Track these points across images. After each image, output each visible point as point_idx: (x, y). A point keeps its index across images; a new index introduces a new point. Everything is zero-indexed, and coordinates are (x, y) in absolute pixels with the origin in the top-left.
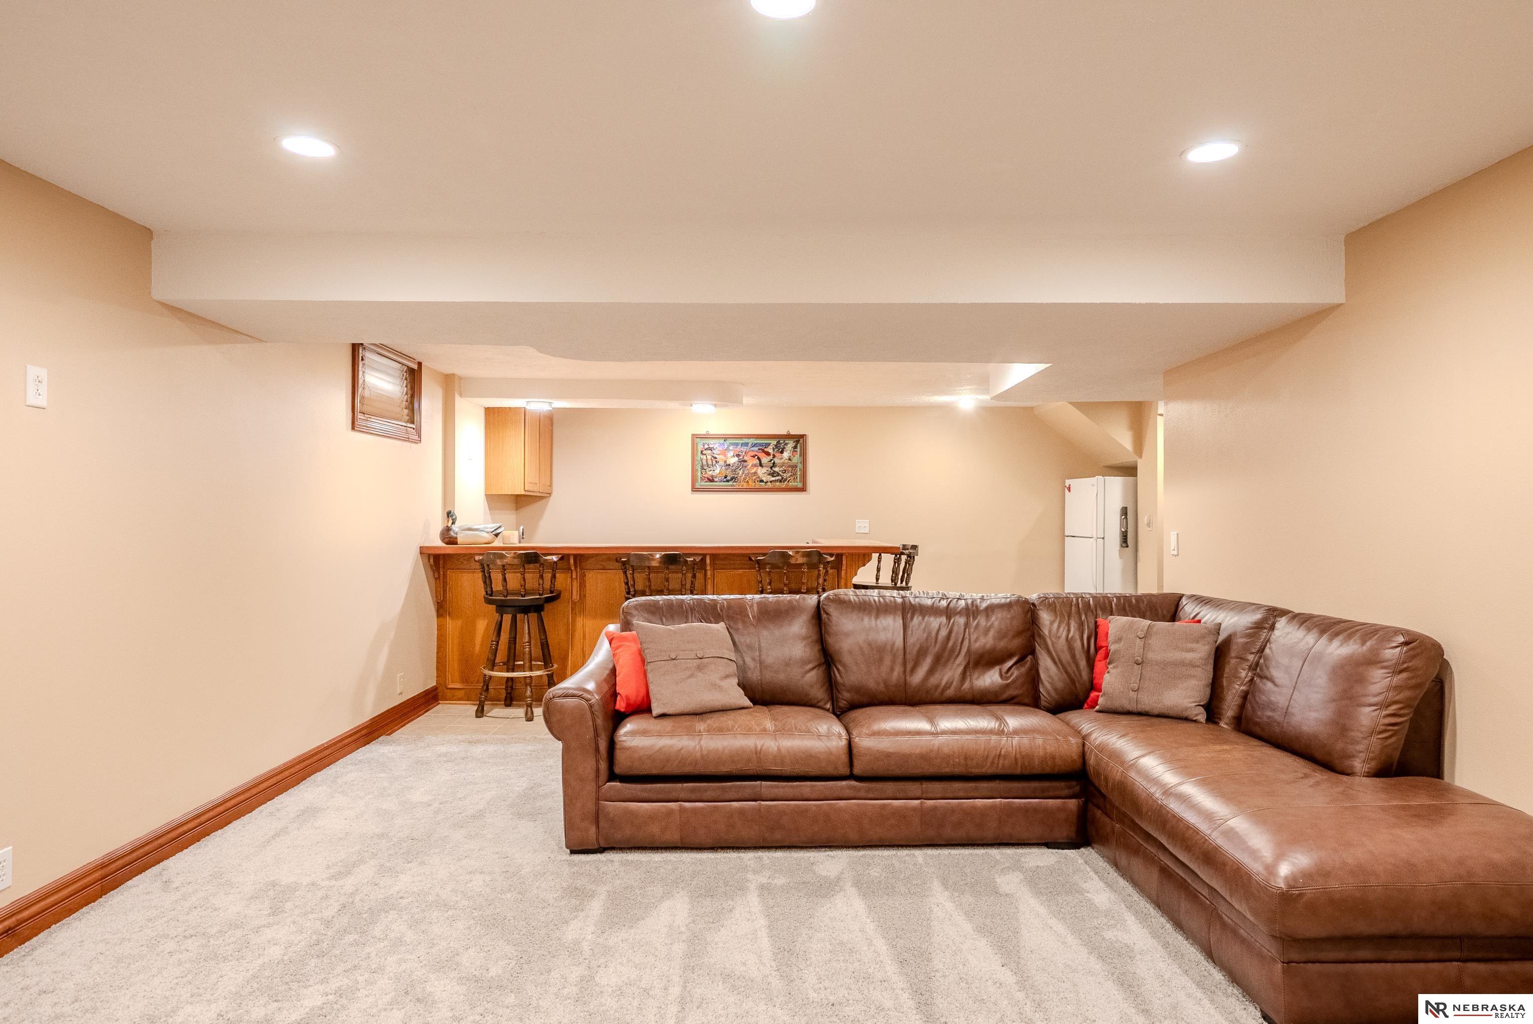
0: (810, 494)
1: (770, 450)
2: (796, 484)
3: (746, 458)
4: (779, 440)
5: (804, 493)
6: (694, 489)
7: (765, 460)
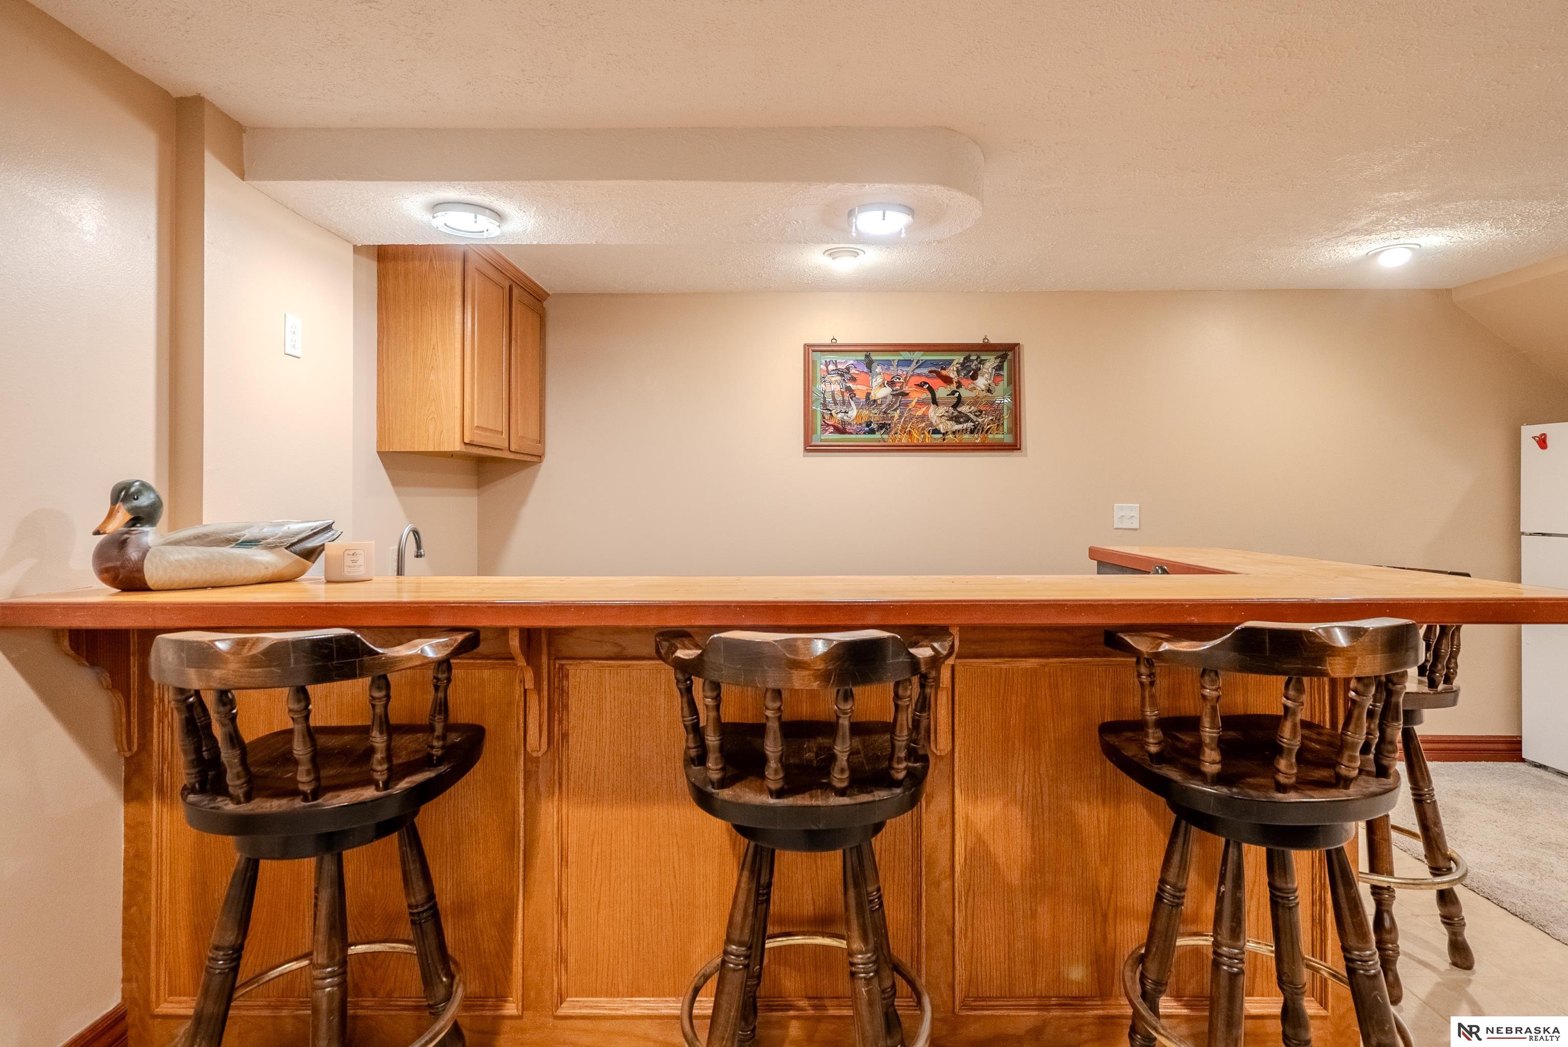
0: (1026, 456)
1: (951, 373)
2: (1001, 436)
3: (906, 389)
4: (967, 353)
5: (1016, 453)
6: (810, 447)
7: (942, 392)
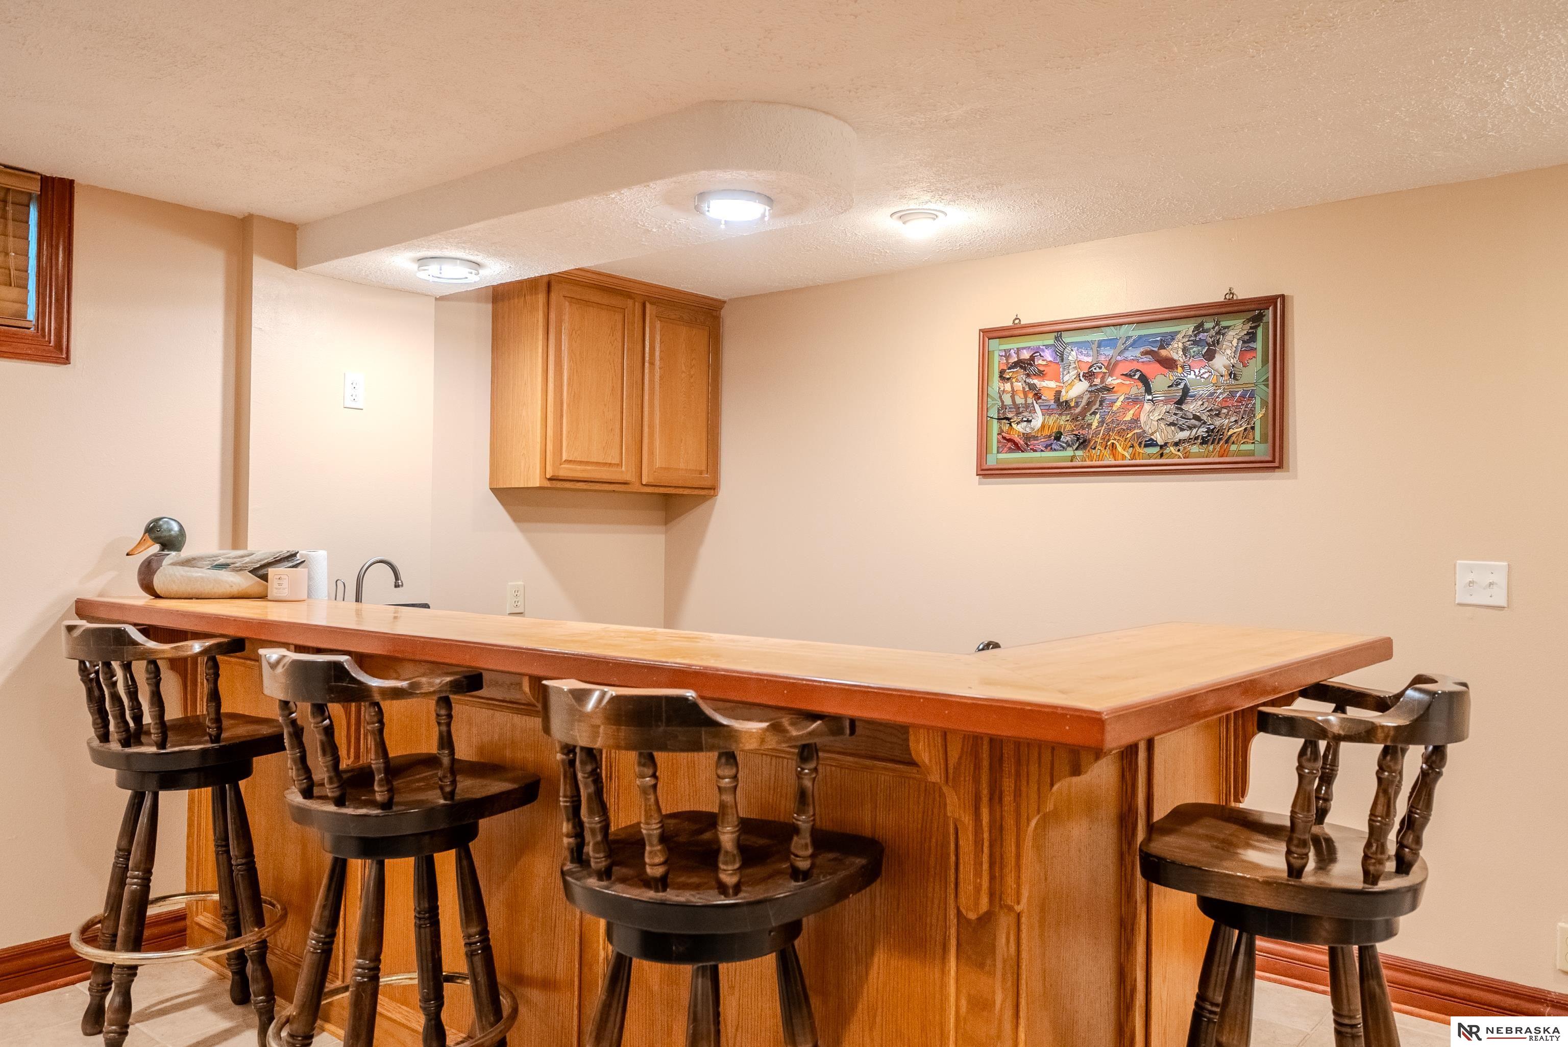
0: (1295, 477)
1: (1175, 352)
2: (1250, 447)
3: (1110, 381)
4: (1199, 320)
5: (1277, 474)
6: (986, 472)
7: (1161, 380)
